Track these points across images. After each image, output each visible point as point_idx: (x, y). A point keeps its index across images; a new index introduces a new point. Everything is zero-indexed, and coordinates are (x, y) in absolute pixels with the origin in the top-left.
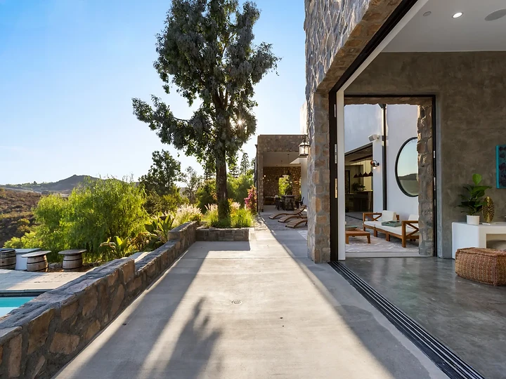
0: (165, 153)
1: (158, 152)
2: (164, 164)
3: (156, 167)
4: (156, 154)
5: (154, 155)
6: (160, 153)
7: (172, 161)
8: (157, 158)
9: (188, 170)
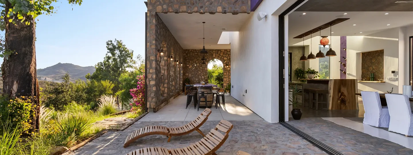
0: (118, 42)
1: (111, 41)
2: (117, 52)
3: (110, 55)
4: (110, 43)
5: (108, 44)
6: (113, 42)
7: (125, 50)
8: (111, 47)
9: (138, 58)
